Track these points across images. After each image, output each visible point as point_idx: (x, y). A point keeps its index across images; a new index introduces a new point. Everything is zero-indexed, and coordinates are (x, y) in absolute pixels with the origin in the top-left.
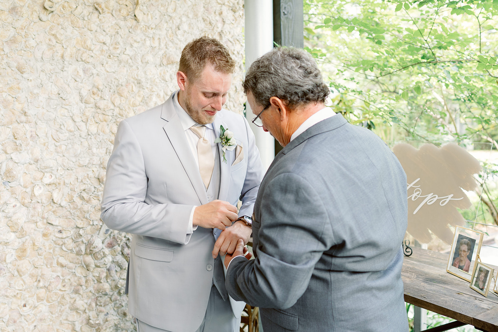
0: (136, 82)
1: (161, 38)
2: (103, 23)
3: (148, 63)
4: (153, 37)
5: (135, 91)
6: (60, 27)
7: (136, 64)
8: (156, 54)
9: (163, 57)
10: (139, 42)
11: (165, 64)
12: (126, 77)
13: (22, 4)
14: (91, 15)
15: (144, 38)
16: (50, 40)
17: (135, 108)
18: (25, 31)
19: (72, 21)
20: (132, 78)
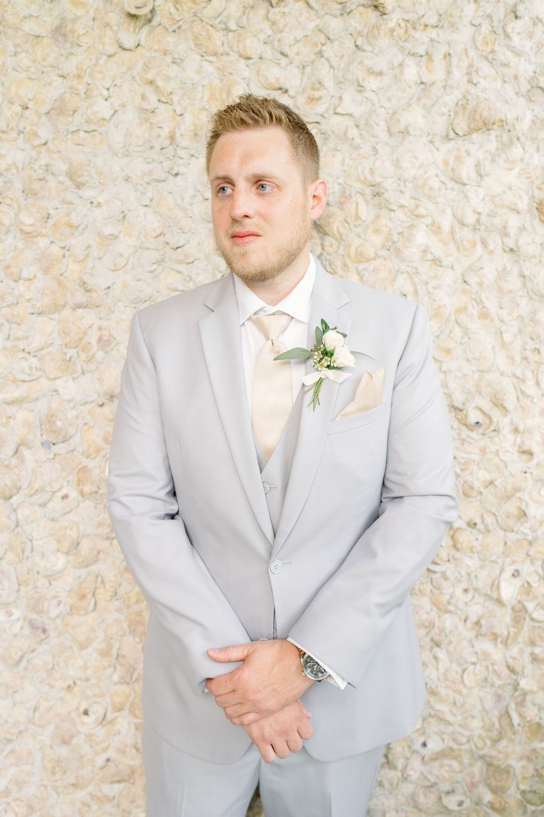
0: (368, 191)
1: (451, 52)
2: (281, 32)
3: (408, 134)
4: (427, 54)
5: (364, 218)
6: (169, 59)
7: (372, 139)
8: (433, 105)
9: (456, 113)
10: (380, 74)
11: (461, 133)
12: (341, 180)
13: (79, 12)
14: (248, 14)
15: (400, 58)
16: (143, 97)
17: (361, 267)
18: (85, 80)
19: (196, 38)
20: (359, 180)
